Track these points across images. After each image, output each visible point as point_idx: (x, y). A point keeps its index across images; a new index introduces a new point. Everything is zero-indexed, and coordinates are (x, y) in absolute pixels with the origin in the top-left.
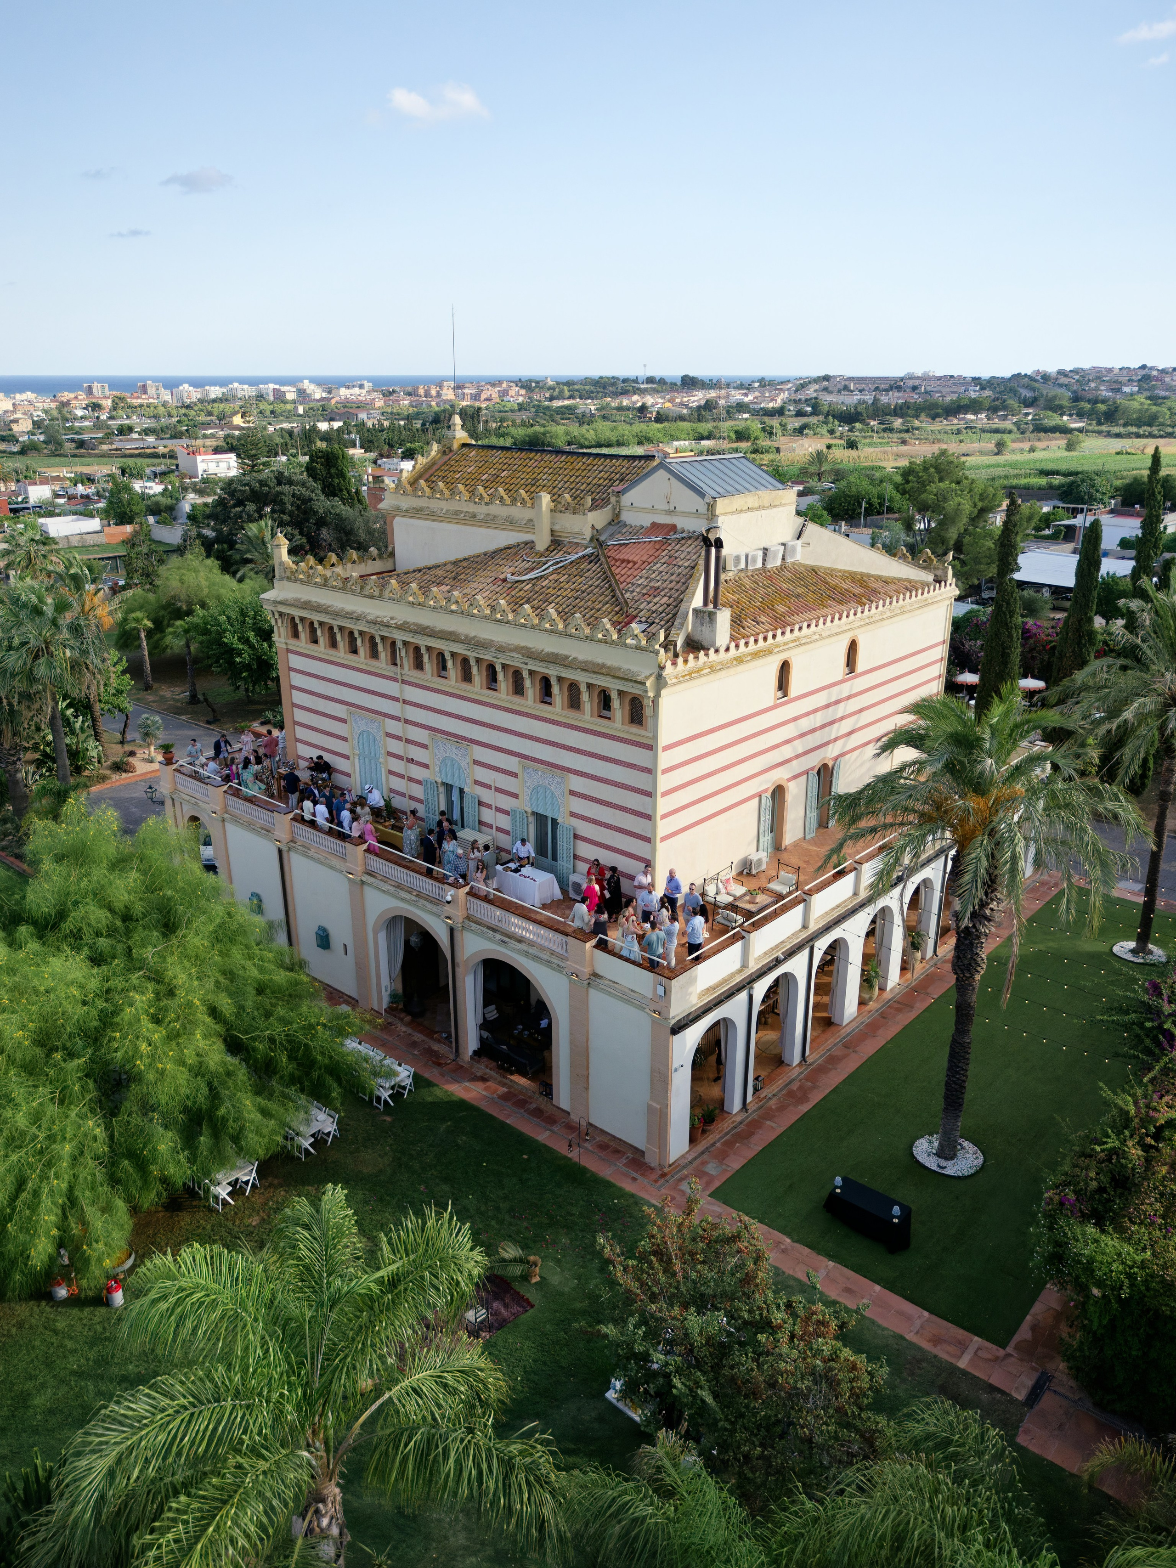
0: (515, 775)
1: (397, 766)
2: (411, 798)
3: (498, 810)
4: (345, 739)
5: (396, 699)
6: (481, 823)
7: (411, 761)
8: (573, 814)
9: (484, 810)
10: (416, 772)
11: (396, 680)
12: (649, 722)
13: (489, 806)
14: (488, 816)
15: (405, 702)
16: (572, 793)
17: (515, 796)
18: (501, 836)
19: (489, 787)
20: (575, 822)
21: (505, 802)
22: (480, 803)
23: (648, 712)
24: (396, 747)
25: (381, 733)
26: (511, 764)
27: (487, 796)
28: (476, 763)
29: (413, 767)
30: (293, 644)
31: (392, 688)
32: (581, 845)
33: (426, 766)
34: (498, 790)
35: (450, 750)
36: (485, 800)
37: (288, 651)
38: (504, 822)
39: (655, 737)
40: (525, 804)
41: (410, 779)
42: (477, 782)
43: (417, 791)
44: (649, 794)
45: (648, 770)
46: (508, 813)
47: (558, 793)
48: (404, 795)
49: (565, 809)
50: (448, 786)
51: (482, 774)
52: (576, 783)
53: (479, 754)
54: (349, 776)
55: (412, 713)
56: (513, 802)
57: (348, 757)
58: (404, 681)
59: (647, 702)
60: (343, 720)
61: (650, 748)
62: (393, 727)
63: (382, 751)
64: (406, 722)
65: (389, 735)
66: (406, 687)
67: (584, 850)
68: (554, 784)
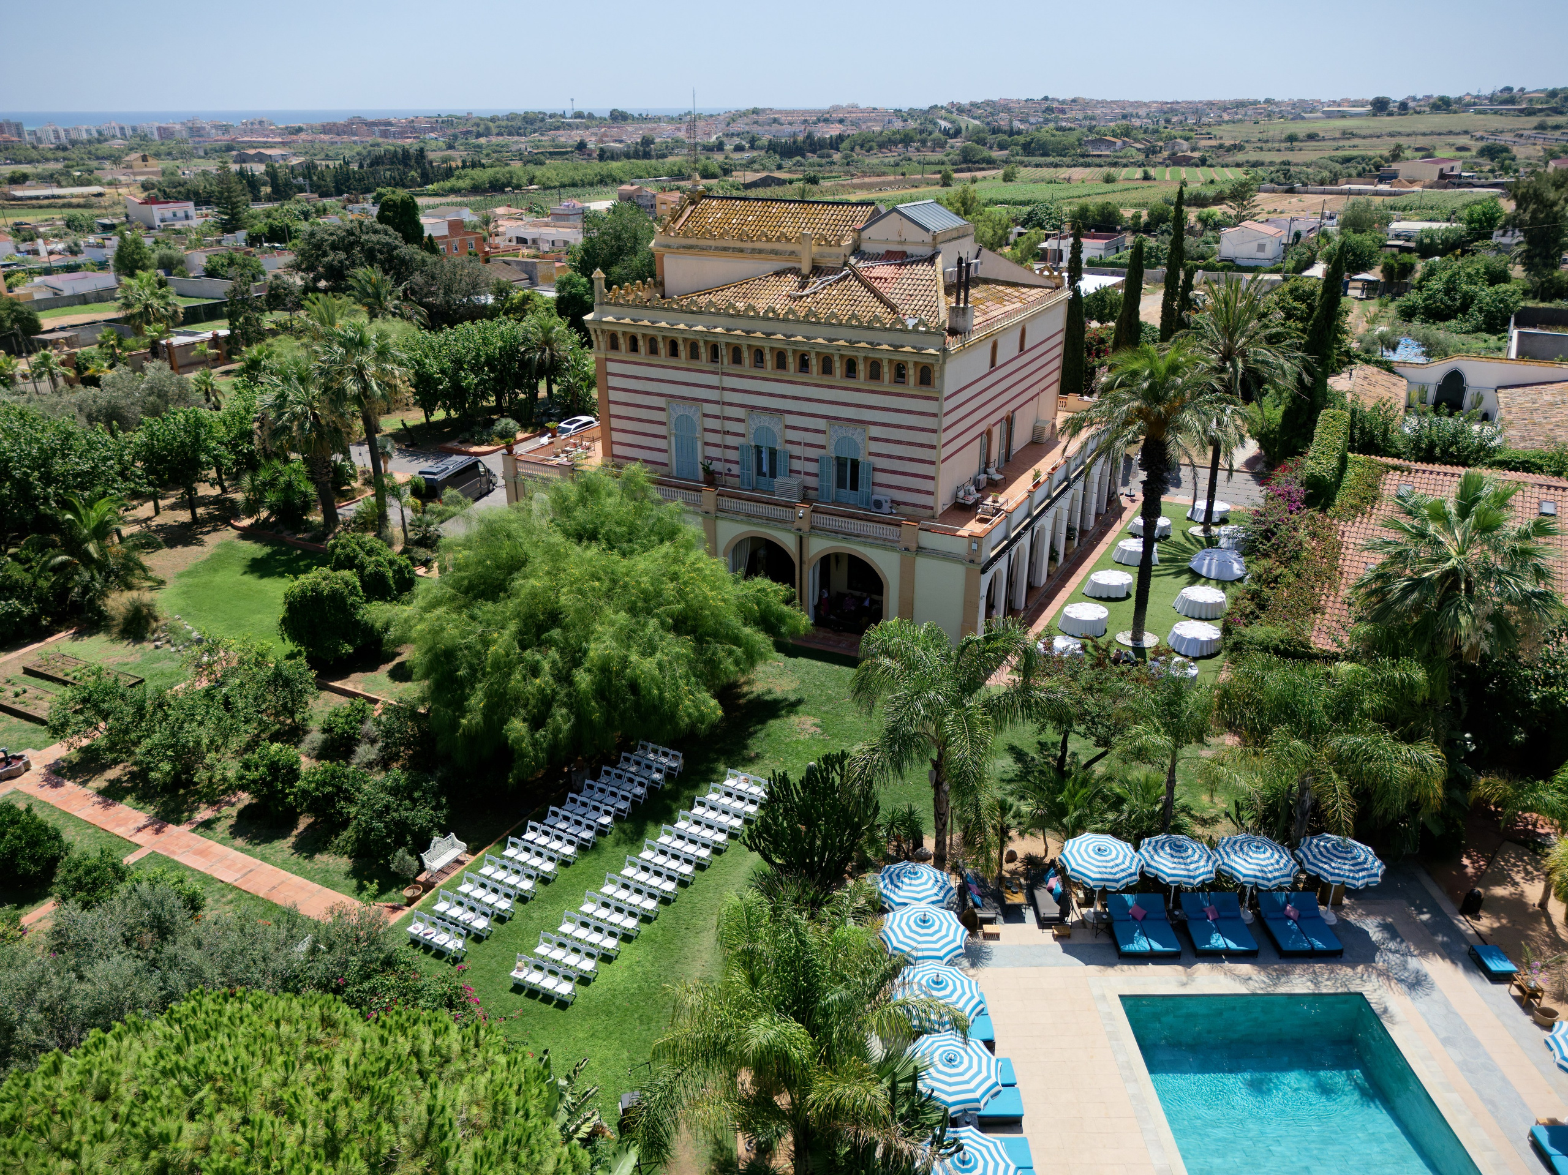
0: (824, 432)
1: (715, 438)
2: (726, 461)
3: (806, 459)
4: (664, 424)
5: (717, 388)
6: (791, 471)
7: (727, 433)
8: (871, 454)
9: (794, 461)
10: (731, 440)
11: (717, 373)
12: (937, 382)
13: (799, 458)
14: (797, 465)
15: (724, 389)
16: (871, 439)
17: (824, 447)
18: (808, 478)
19: (799, 443)
20: (872, 459)
21: (812, 453)
22: (791, 457)
23: (937, 374)
24: (712, 424)
25: (699, 414)
26: (821, 424)
27: (796, 450)
28: (788, 427)
29: (728, 437)
30: (612, 355)
31: (713, 380)
32: (878, 475)
33: (743, 435)
34: (807, 445)
35: (765, 420)
36: (796, 453)
37: (607, 360)
38: (812, 467)
39: (941, 392)
40: (831, 452)
41: (726, 447)
42: (787, 442)
43: (733, 455)
44: (934, 431)
45: (935, 415)
46: (816, 461)
47: (859, 440)
48: (719, 460)
49: (865, 450)
50: (759, 449)
51: (792, 435)
52: (875, 431)
53: (791, 420)
54: (665, 451)
55: (729, 397)
56: (821, 451)
57: (665, 437)
58: (723, 374)
59: (937, 368)
60: (663, 409)
61: (936, 399)
62: (709, 408)
63: (699, 429)
64: (724, 403)
65: (705, 415)
66: (725, 378)
67: (881, 478)
68: (856, 434)
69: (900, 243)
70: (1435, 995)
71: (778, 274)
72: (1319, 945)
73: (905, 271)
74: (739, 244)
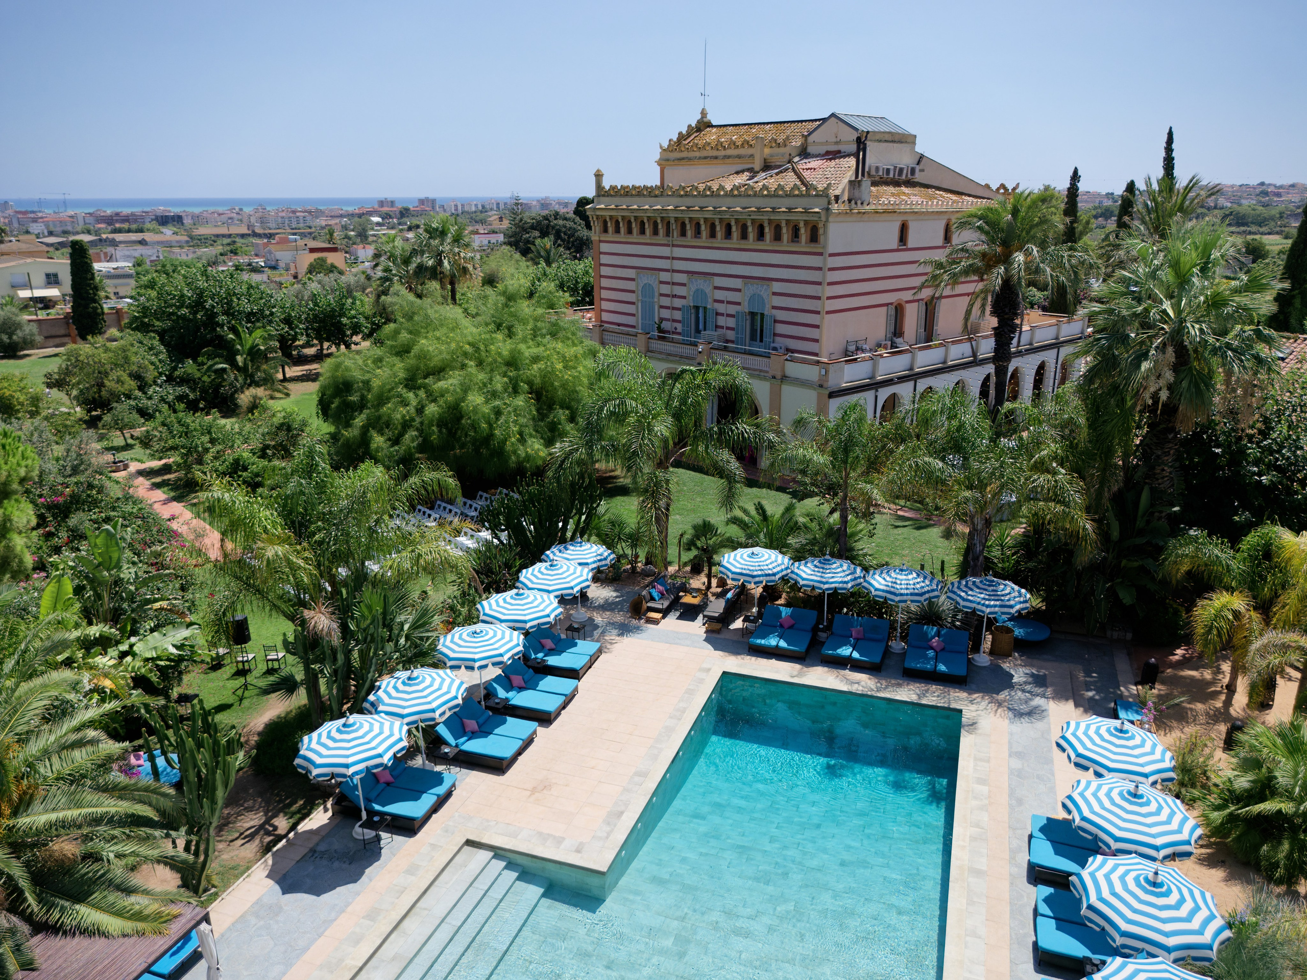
0: (739, 290)
1: (666, 301)
2: (674, 321)
3: (728, 315)
4: (633, 292)
5: (667, 258)
6: (717, 327)
7: (675, 296)
8: (774, 308)
9: (719, 318)
10: (678, 303)
11: (668, 245)
12: (822, 239)
13: (722, 315)
14: (721, 321)
15: (673, 258)
16: (774, 294)
17: (739, 304)
18: (729, 332)
19: (722, 302)
20: (775, 312)
21: (732, 309)
22: (717, 314)
23: (821, 231)
24: (665, 289)
25: (657, 282)
26: (738, 284)
27: (721, 308)
28: (716, 288)
29: (675, 300)
30: (604, 237)
31: (665, 251)
32: (778, 326)
33: (684, 297)
34: (729, 302)
35: (700, 283)
36: (721, 311)
37: (600, 241)
38: (731, 322)
39: (824, 247)
40: (745, 308)
41: (674, 309)
42: (716, 301)
43: (678, 315)
44: (819, 284)
45: (820, 269)
46: (733, 316)
47: (765, 296)
48: (668, 320)
49: (771, 304)
50: (697, 308)
51: (720, 295)
52: (777, 287)
53: (719, 282)
54: (633, 315)
55: (679, 265)
56: (738, 308)
57: (633, 303)
58: (673, 246)
59: (821, 225)
60: (633, 280)
61: (821, 254)
62: (665, 276)
63: (657, 294)
64: (674, 271)
65: (661, 282)
66: (675, 249)
67: (781, 329)
68: (763, 291)
69: (837, 143)
70: (1039, 725)
71: (737, 173)
72: (942, 668)
73: (833, 163)
74: (715, 153)
